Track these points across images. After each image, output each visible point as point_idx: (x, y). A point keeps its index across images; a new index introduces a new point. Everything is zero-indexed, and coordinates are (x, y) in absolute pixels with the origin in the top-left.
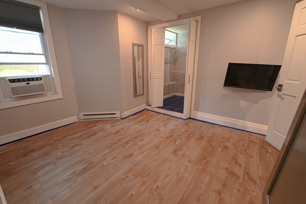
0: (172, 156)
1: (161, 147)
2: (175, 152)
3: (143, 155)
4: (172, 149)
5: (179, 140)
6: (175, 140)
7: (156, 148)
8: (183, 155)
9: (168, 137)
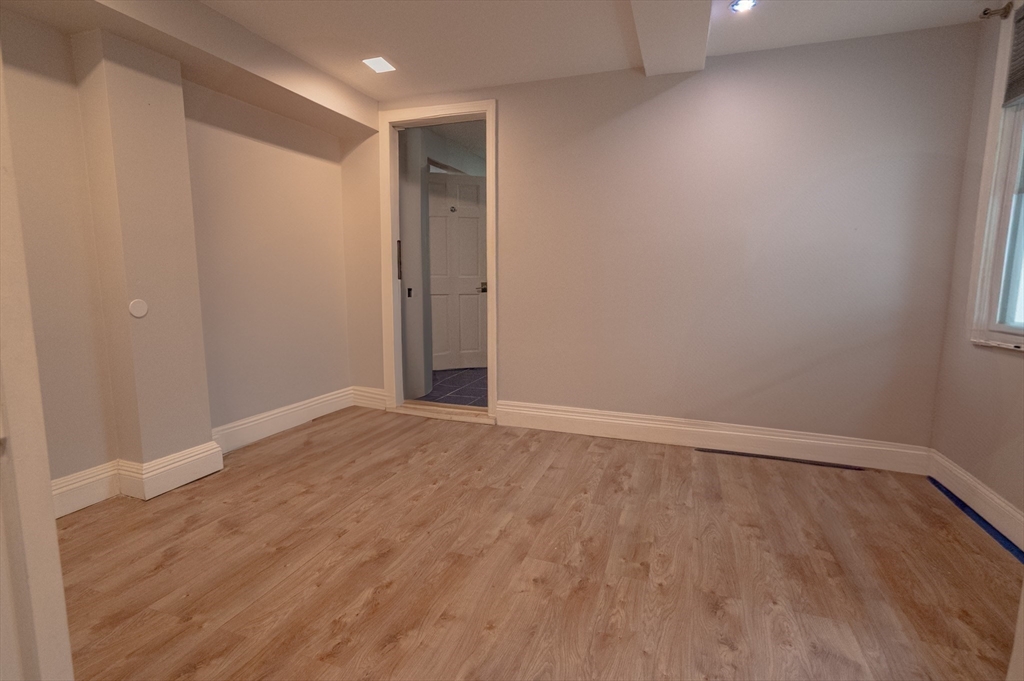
0: (398, 538)
1: (441, 566)
2: (384, 555)
3: (499, 529)
4: (395, 563)
5: (348, 620)
6: (374, 608)
7: (460, 556)
8: (358, 546)
9: (413, 627)
